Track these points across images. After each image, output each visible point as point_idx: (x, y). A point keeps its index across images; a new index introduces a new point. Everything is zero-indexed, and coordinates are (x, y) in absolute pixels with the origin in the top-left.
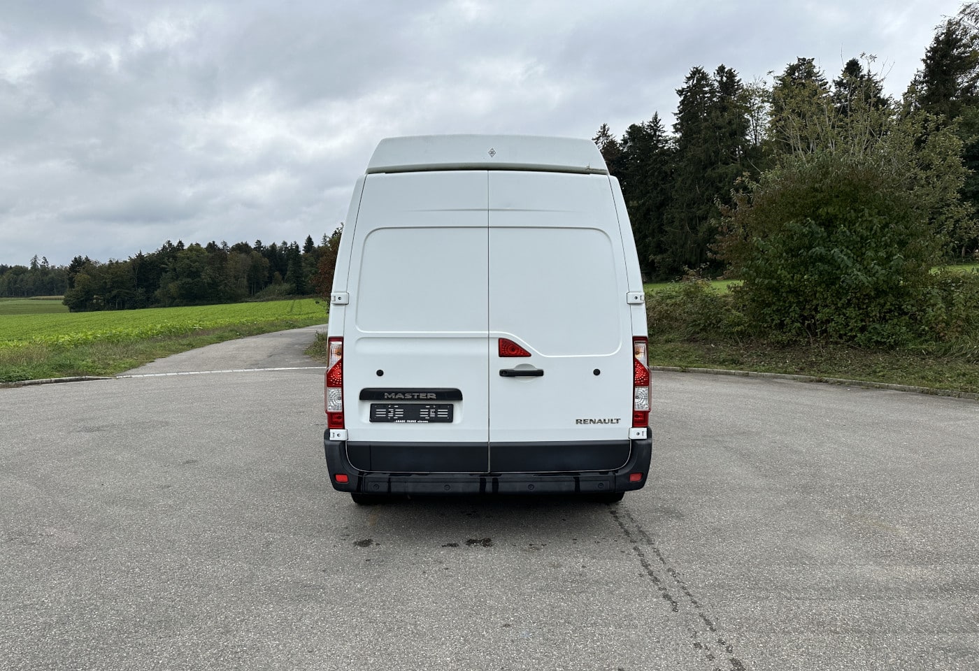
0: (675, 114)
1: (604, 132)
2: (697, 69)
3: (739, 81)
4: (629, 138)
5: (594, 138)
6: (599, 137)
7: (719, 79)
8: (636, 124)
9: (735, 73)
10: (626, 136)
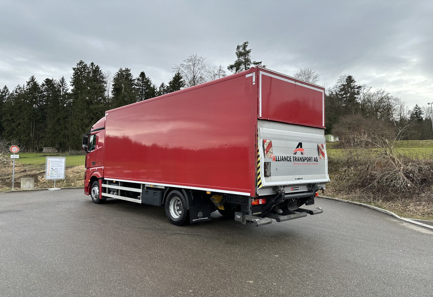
0: (72, 78)
1: (33, 79)
2: (82, 61)
3: (100, 71)
4: (45, 84)
5: (28, 81)
6: (30, 81)
7: (91, 67)
8: (49, 79)
9: (99, 67)
10: (44, 83)
